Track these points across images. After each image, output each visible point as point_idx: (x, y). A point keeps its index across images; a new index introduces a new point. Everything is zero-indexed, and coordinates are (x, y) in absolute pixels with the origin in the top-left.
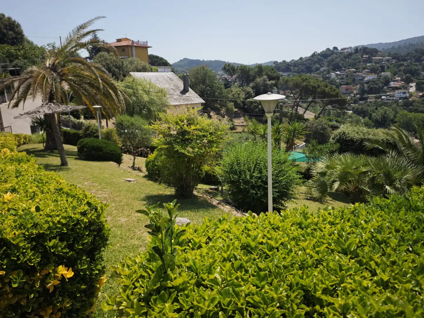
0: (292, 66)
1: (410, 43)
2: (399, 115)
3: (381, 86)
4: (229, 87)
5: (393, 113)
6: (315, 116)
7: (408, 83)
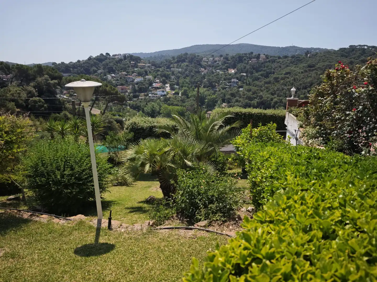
0: (71, 68)
2: (162, 108)
3: (147, 86)
6: (101, 112)
7: (165, 84)
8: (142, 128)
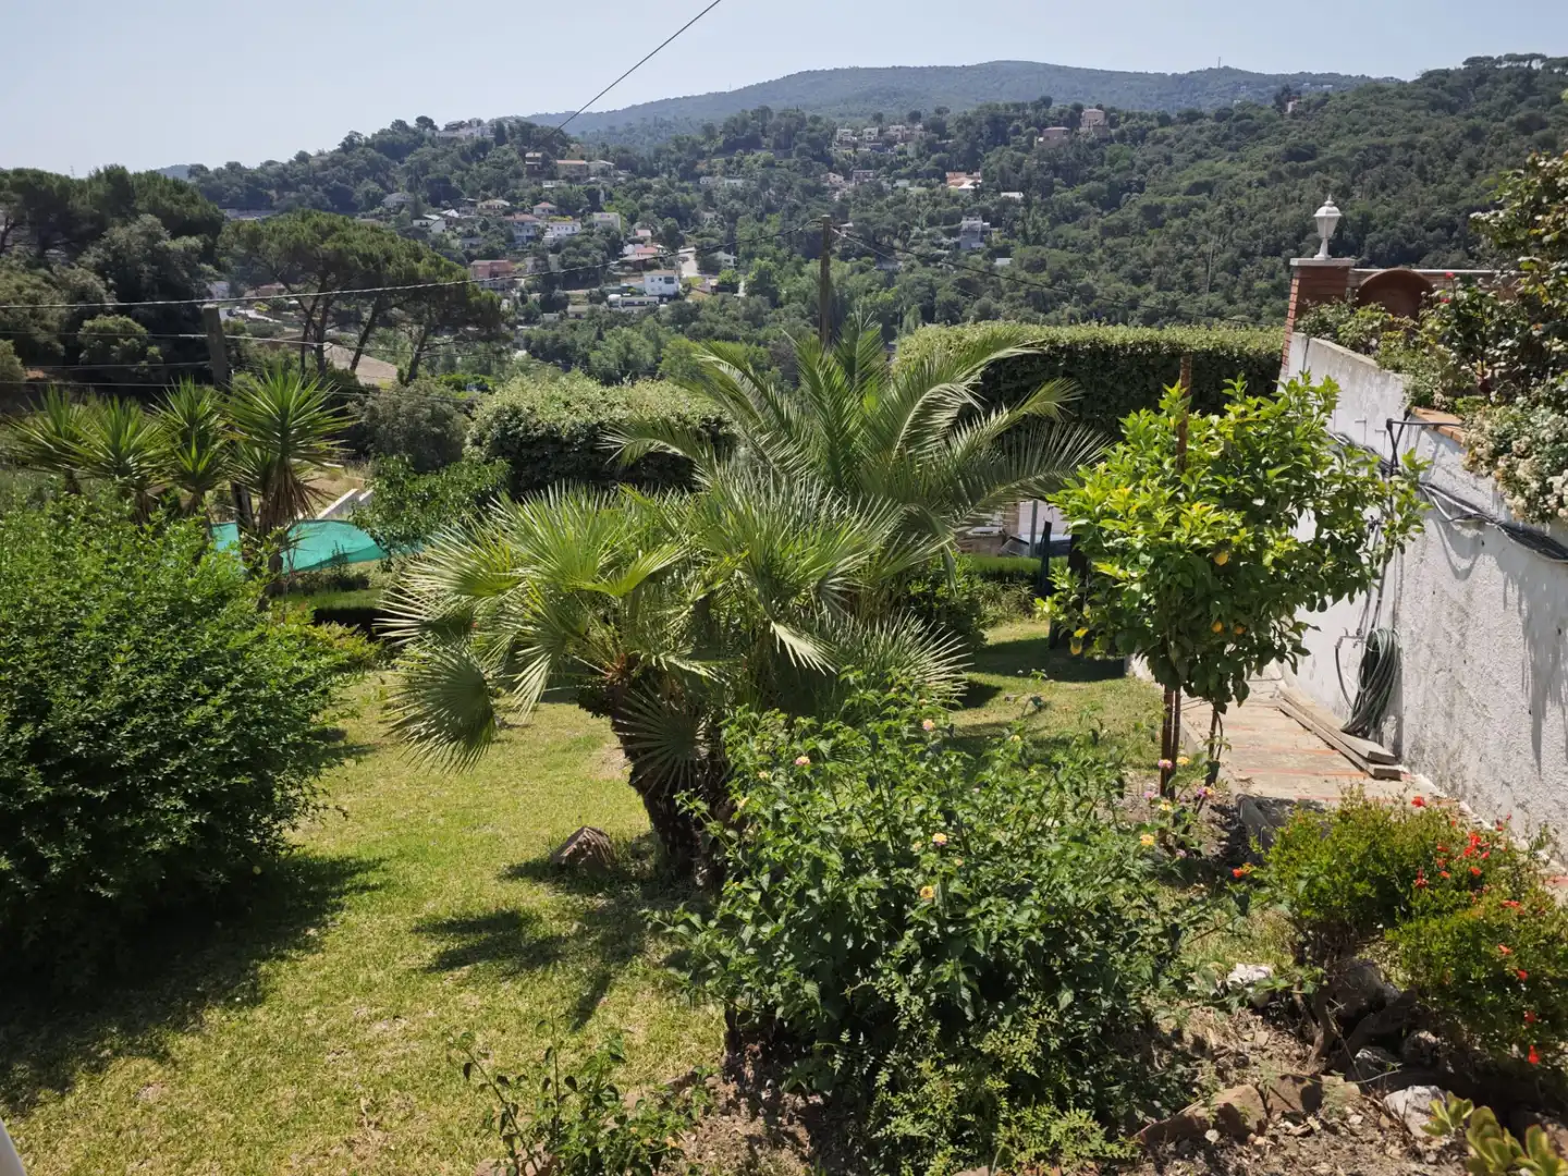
0: (270, 187)
2: (668, 353)
3: (599, 258)
5: (651, 346)
6: (401, 374)
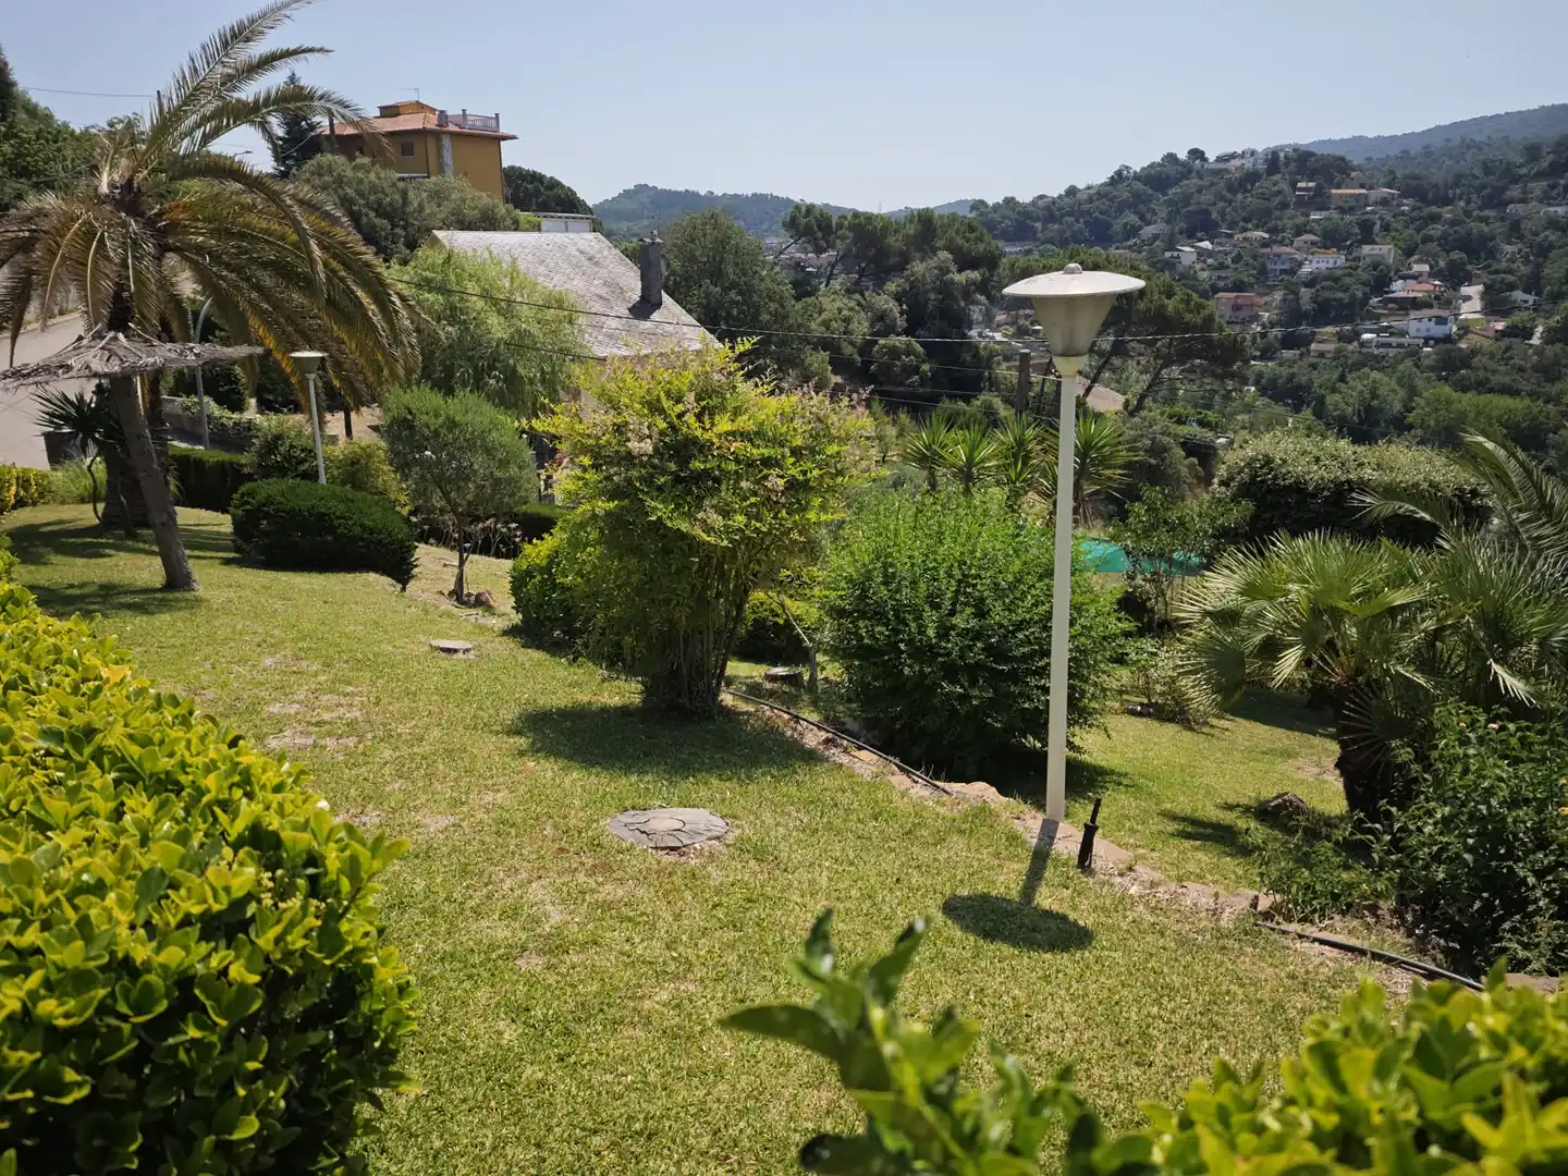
0: (1038, 219)
1: (1463, 140)
2: (1422, 402)
3: (1359, 294)
4: (809, 294)
5: (1402, 393)
6: (1126, 404)
7: (1456, 286)
8: (1298, 488)
